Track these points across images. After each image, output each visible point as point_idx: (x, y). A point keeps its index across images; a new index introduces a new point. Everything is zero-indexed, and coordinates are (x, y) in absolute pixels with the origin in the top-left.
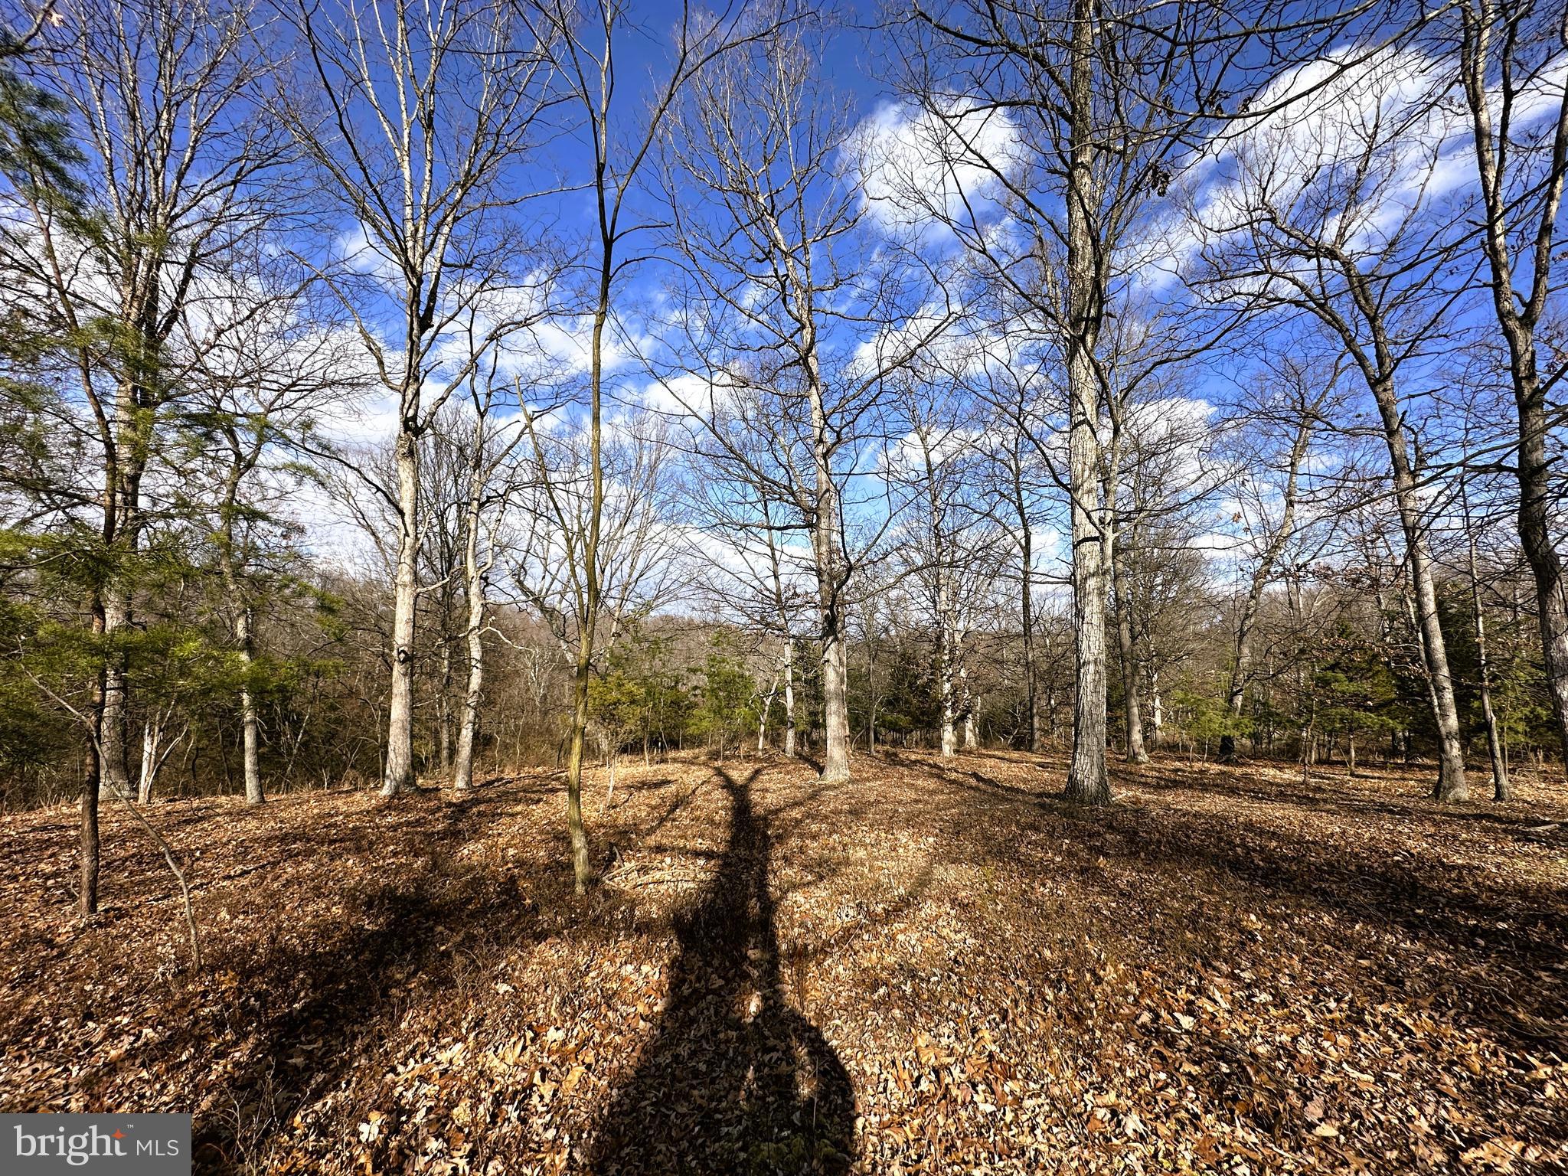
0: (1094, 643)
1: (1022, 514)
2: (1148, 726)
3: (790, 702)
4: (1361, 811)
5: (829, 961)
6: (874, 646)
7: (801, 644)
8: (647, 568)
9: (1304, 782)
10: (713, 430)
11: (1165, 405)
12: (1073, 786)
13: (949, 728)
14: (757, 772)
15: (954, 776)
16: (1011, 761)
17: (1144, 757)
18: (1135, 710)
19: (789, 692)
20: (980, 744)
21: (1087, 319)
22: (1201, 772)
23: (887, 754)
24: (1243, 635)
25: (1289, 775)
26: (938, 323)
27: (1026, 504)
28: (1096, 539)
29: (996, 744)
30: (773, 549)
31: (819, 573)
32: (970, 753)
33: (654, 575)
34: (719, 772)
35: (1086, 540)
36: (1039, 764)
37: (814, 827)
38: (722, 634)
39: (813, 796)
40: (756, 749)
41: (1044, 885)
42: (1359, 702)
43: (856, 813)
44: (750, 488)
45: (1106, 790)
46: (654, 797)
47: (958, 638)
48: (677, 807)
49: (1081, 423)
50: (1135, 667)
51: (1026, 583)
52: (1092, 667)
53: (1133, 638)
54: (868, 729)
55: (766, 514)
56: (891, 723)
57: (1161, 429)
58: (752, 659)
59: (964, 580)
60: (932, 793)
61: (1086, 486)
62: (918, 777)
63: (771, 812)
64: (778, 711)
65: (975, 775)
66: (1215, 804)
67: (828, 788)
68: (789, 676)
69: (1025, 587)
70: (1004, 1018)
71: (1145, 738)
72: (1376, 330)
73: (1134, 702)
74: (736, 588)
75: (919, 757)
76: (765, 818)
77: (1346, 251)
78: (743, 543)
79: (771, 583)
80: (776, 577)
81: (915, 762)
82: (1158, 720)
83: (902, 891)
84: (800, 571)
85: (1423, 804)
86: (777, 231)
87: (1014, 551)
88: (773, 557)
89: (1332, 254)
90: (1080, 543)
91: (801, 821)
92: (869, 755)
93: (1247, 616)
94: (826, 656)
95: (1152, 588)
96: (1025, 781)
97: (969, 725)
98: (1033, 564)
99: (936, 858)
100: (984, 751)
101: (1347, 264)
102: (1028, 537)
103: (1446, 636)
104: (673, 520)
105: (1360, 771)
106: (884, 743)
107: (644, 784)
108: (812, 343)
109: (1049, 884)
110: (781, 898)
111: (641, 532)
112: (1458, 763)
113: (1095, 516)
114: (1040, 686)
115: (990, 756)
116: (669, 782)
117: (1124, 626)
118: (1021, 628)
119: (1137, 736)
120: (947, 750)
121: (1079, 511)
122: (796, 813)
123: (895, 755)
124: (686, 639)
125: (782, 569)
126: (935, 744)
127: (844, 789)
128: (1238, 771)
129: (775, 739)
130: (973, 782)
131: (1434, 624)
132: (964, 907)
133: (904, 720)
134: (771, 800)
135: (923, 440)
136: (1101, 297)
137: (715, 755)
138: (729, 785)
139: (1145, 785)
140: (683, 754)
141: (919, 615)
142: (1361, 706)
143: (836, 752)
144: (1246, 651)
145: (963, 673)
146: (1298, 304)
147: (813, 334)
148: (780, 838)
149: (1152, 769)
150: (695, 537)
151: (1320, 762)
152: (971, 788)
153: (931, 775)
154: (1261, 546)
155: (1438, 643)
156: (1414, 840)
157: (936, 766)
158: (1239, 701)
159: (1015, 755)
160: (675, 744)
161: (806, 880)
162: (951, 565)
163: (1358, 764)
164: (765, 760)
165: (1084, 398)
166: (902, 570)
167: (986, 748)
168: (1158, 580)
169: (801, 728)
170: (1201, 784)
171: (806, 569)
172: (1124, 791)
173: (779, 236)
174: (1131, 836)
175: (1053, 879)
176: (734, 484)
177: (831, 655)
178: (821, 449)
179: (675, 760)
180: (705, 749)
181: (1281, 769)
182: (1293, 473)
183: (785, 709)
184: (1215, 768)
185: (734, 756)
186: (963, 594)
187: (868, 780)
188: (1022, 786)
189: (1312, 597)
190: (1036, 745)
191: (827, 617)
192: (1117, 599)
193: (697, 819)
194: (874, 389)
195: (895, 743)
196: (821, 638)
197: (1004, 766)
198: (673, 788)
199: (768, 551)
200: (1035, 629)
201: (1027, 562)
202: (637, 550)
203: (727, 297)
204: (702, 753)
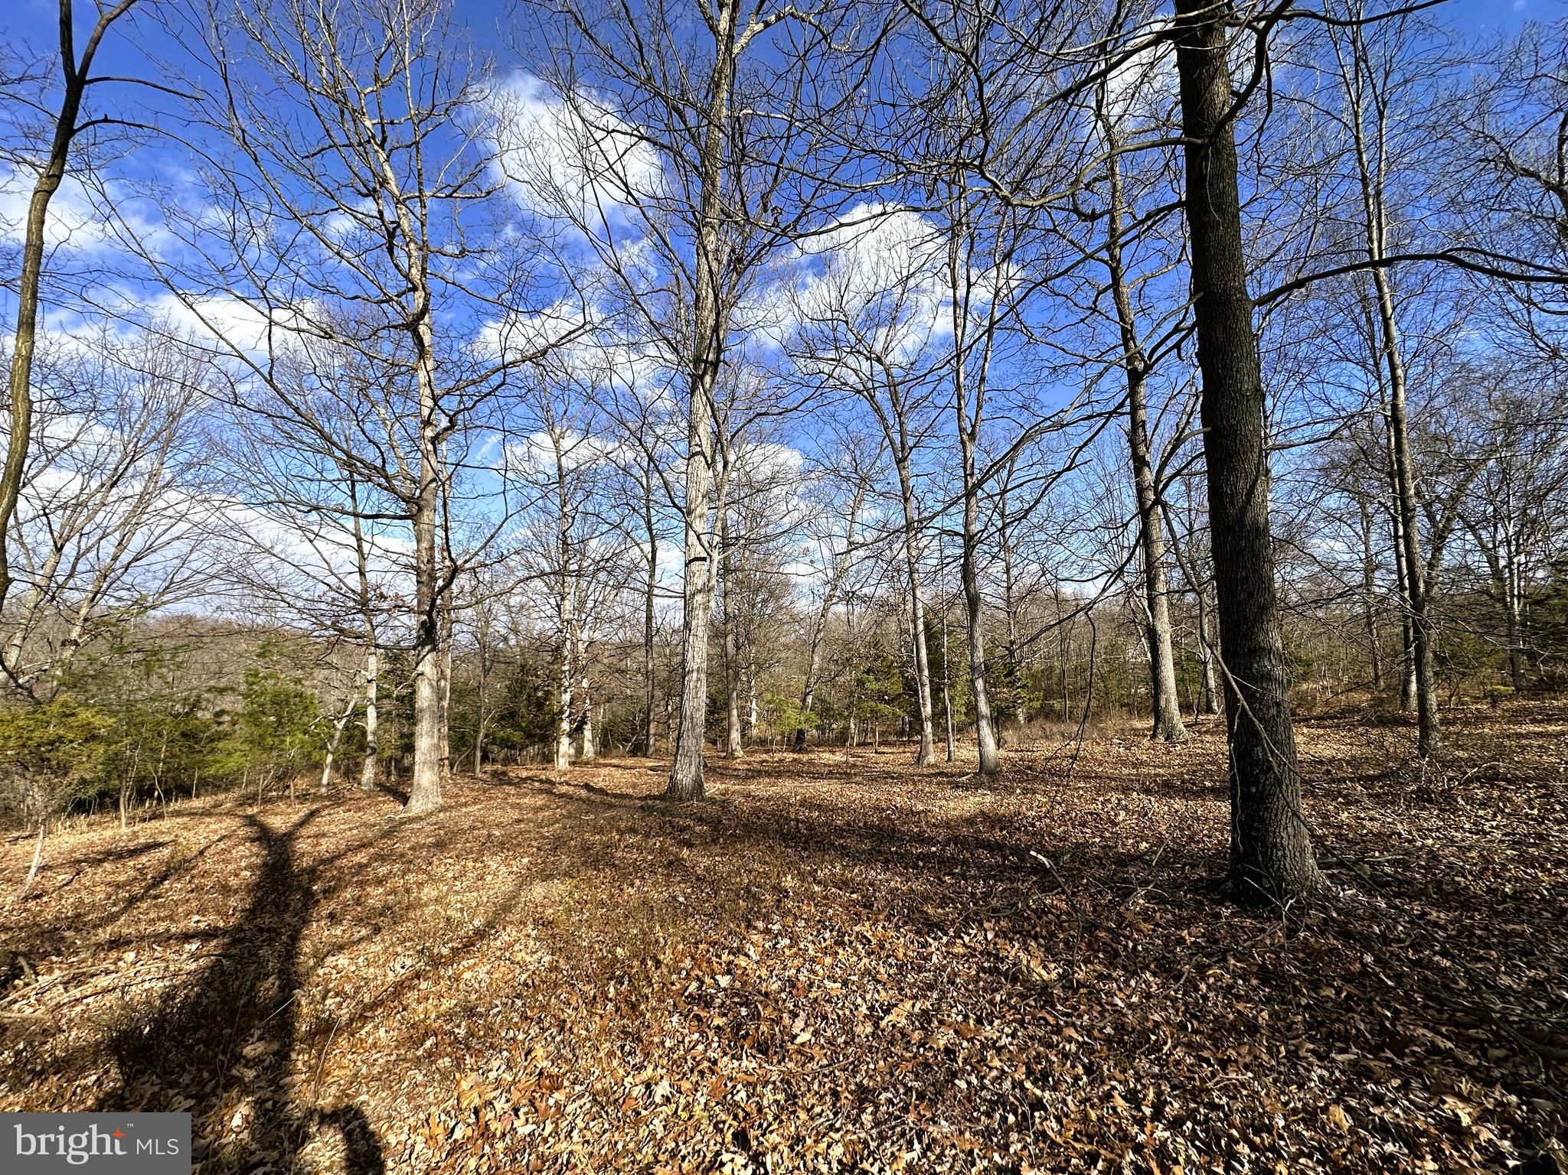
0: (698, 654)
1: (650, 530)
2: (746, 725)
3: (371, 722)
4: (874, 779)
5: (369, 1027)
6: (488, 655)
7: (395, 655)
8: (150, 549)
9: (846, 762)
10: (270, 382)
11: (771, 449)
12: (673, 786)
13: (565, 741)
14: (313, 814)
15: (564, 789)
16: (625, 768)
17: (740, 753)
18: (735, 712)
19: (372, 712)
20: (598, 753)
21: (706, 361)
22: (781, 761)
23: (495, 774)
24: (815, 646)
25: (839, 757)
26: (572, 328)
27: (654, 520)
28: (704, 559)
29: (614, 752)
30: (359, 539)
31: (418, 572)
32: (587, 763)
33: (163, 560)
34: (251, 821)
35: (697, 559)
36: (651, 769)
37: (383, 870)
38: (270, 642)
39: (387, 834)
40: (319, 785)
41: (632, 885)
42: (880, 696)
43: (440, 845)
44: (330, 463)
45: (701, 786)
46: (126, 871)
47: (581, 647)
48: (165, 878)
49: (697, 453)
50: (737, 675)
51: (650, 595)
52: (695, 675)
53: (738, 648)
54: (475, 748)
55: (353, 497)
56: (502, 739)
57: (765, 471)
58: (321, 674)
59: (591, 589)
60: (537, 810)
61: (698, 512)
62: (525, 795)
63: (323, 862)
64: (355, 738)
65: (587, 786)
66: (786, 787)
67: (412, 820)
68: (372, 693)
69: (649, 600)
70: (562, 1030)
71: (743, 736)
72: (901, 424)
73: (734, 705)
74: (299, 586)
75: (531, 773)
76: (313, 870)
77: (888, 361)
78: (316, 529)
79: (354, 581)
80: (362, 574)
81: (525, 780)
82: (753, 719)
83: (476, 923)
84: (396, 568)
85: (911, 770)
86: (386, 167)
87: (641, 565)
88: (359, 550)
89: (879, 360)
90: (691, 561)
91: (366, 866)
92: (472, 778)
93: (819, 631)
94: (420, 668)
95: (753, 606)
96: (634, 786)
97: (588, 734)
98: (657, 577)
99: (525, 880)
100: (601, 761)
101: (887, 370)
102: (654, 552)
103: (928, 648)
104: (201, 490)
105: (882, 749)
106: (494, 761)
107: (109, 853)
108: (424, 311)
109: (637, 882)
110: (314, 968)
111: (143, 500)
112: (930, 737)
113: (704, 538)
114: (658, 693)
115: (606, 765)
116: (157, 845)
117: (730, 638)
118: (642, 641)
119: (735, 736)
120: (562, 763)
121: (691, 533)
122: (361, 858)
123: (504, 773)
124: (217, 650)
125: (369, 566)
126: (548, 759)
127: (433, 819)
128: (805, 758)
129: (350, 770)
130: (583, 793)
131: (922, 639)
132: (548, 924)
133: (517, 736)
134: (326, 846)
135: (556, 442)
136: (719, 345)
137: (250, 799)
138: (264, 836)
139: (737, 777)
140: (196, 803)
141: (542, 624)
142: (881, 699)
143: (425, 777)
144: (816, 659)
145: (585, 683)
146: (859, 392)
147: (427, 299)
148: (328, 892)
149: (746, 762)
150: (238, 514)
151: (859, 745)
152: (580, 799)
153: (541, 791)
154: (831, 575)
155: (924, 652)
156: (900, 796)
157: (548, 781)
158: (810, 699)
159: (630, 762)
160: (186, 792)
161: (357, 936)
162: (579, 574)
163: (880, 744)
164: (328, 797)
165: (701, 430)
166: (522, 573)
167: (605, 757)
168: (759, 599)
169: (387, 754)
170: (776, 773)
171: (406, 566)
172: (718, 785)
173: (390, 174)
174: (715, 824)
175: (643, 878)
176: (306, 454)
177: (427, 667)
178: (429, 433)
179: (178, 814)
180: (236, 793)
181: (833, 753)
182: (852, 522)
183: (364, 733)
184: (790, 756)
185: (280, 798)
186: (590, 604)
187: (466, 805)
188: (631, 791)
189: (861, 617)
190: (651, 750)
191: (423, 623)
192: (726, 614)
193: (199, 889)
194: (496, 379)
195: (506, 761)
196: (414, 648)
197: (618, 773)
198: (166, 852)
199: (353, 542)
200: (656, 639)
201: (652, 576)
202: (131, 524)
203: (304, 220)
204: (228, 800)
